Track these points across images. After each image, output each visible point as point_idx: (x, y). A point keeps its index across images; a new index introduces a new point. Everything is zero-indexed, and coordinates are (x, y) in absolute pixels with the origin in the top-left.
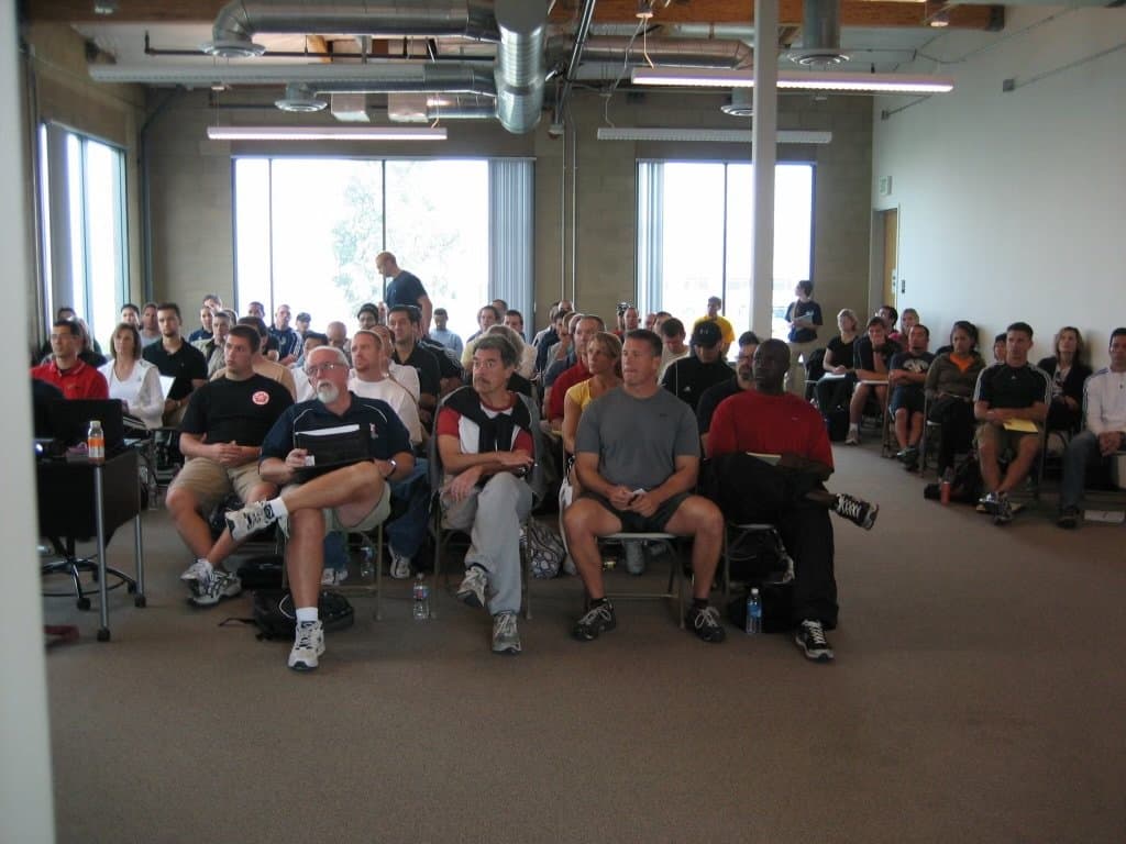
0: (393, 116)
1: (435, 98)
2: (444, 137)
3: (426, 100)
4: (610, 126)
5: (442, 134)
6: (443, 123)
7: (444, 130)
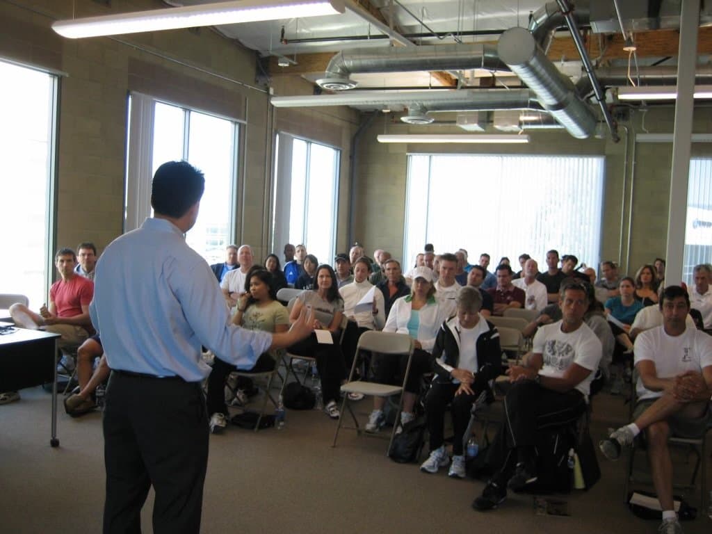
0: (497, 127)
1: (525, 115)
2: (526, 141)
3: (519, 116)
4: (646, 133)
5: (524, 139)
6: (526, 132)
7: (526, 136)
